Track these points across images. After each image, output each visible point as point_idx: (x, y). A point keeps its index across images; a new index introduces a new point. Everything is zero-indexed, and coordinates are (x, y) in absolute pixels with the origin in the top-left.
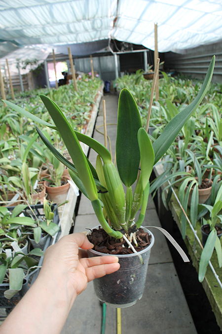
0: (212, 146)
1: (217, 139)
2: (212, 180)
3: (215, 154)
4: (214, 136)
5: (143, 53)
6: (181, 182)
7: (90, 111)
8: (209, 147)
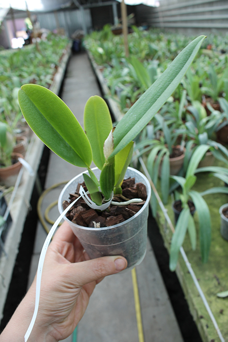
0: (185, 106)
1: (190, 98)
2: (185, 147)
3: (189, 117)
4: (187, 95)
5: (111, 6)
6: (149, 151)
7: (54, 74)
8: (182, 109)
